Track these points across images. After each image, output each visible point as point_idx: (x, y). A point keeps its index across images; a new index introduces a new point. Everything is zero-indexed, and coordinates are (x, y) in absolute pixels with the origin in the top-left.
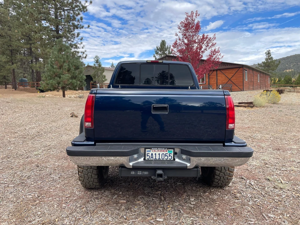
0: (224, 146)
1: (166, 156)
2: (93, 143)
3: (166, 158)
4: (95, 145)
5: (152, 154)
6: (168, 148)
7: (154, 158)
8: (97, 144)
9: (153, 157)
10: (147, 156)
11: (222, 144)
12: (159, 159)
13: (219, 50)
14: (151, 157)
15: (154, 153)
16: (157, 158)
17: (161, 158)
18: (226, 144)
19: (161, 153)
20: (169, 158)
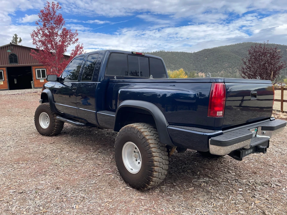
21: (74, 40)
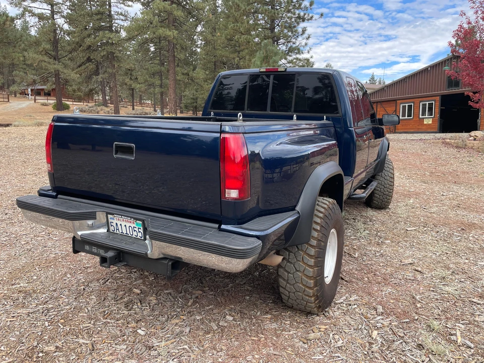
0: (220, 229)
1: (134, 231)
2: (55, 194)
3: (136, 234)
4: (55, 197)
5: (117, 224)
6: (134, 219)
7: (120, 231)
8: (59, 196)
10: (111, 226)
12: (127, 234)
14: (116, 229)
16: (124, 232)
18: (223, 227)
19: (127, 225)
20: (139, 235)
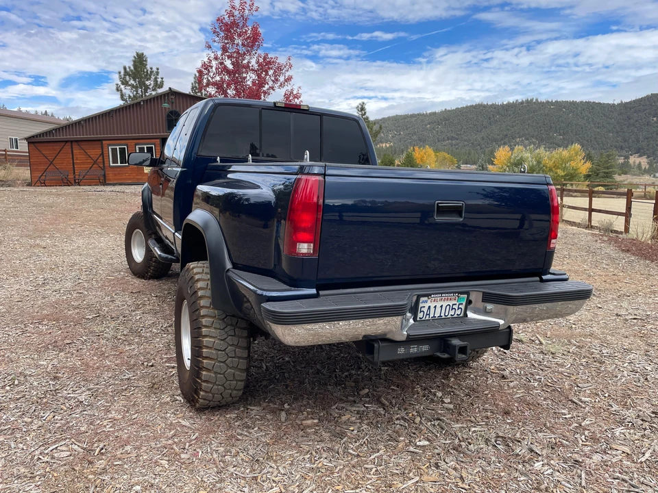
0: (542, 281)
1: (452, 309)
3: (452, 312)
5: (429, 307)
6: (459, 293)
7: (432, 315)
9: (429, 314)
10: (421, 312)
11: (538, 278)
12: (440, 316)
13: (300, 92)
14: (427, 314)
15: (432, 305)
16: (437, 315)
17: (442, 315)
18: (544, 277)
19: (445, 304)
20: (456, 313)
21: (282, 79)
